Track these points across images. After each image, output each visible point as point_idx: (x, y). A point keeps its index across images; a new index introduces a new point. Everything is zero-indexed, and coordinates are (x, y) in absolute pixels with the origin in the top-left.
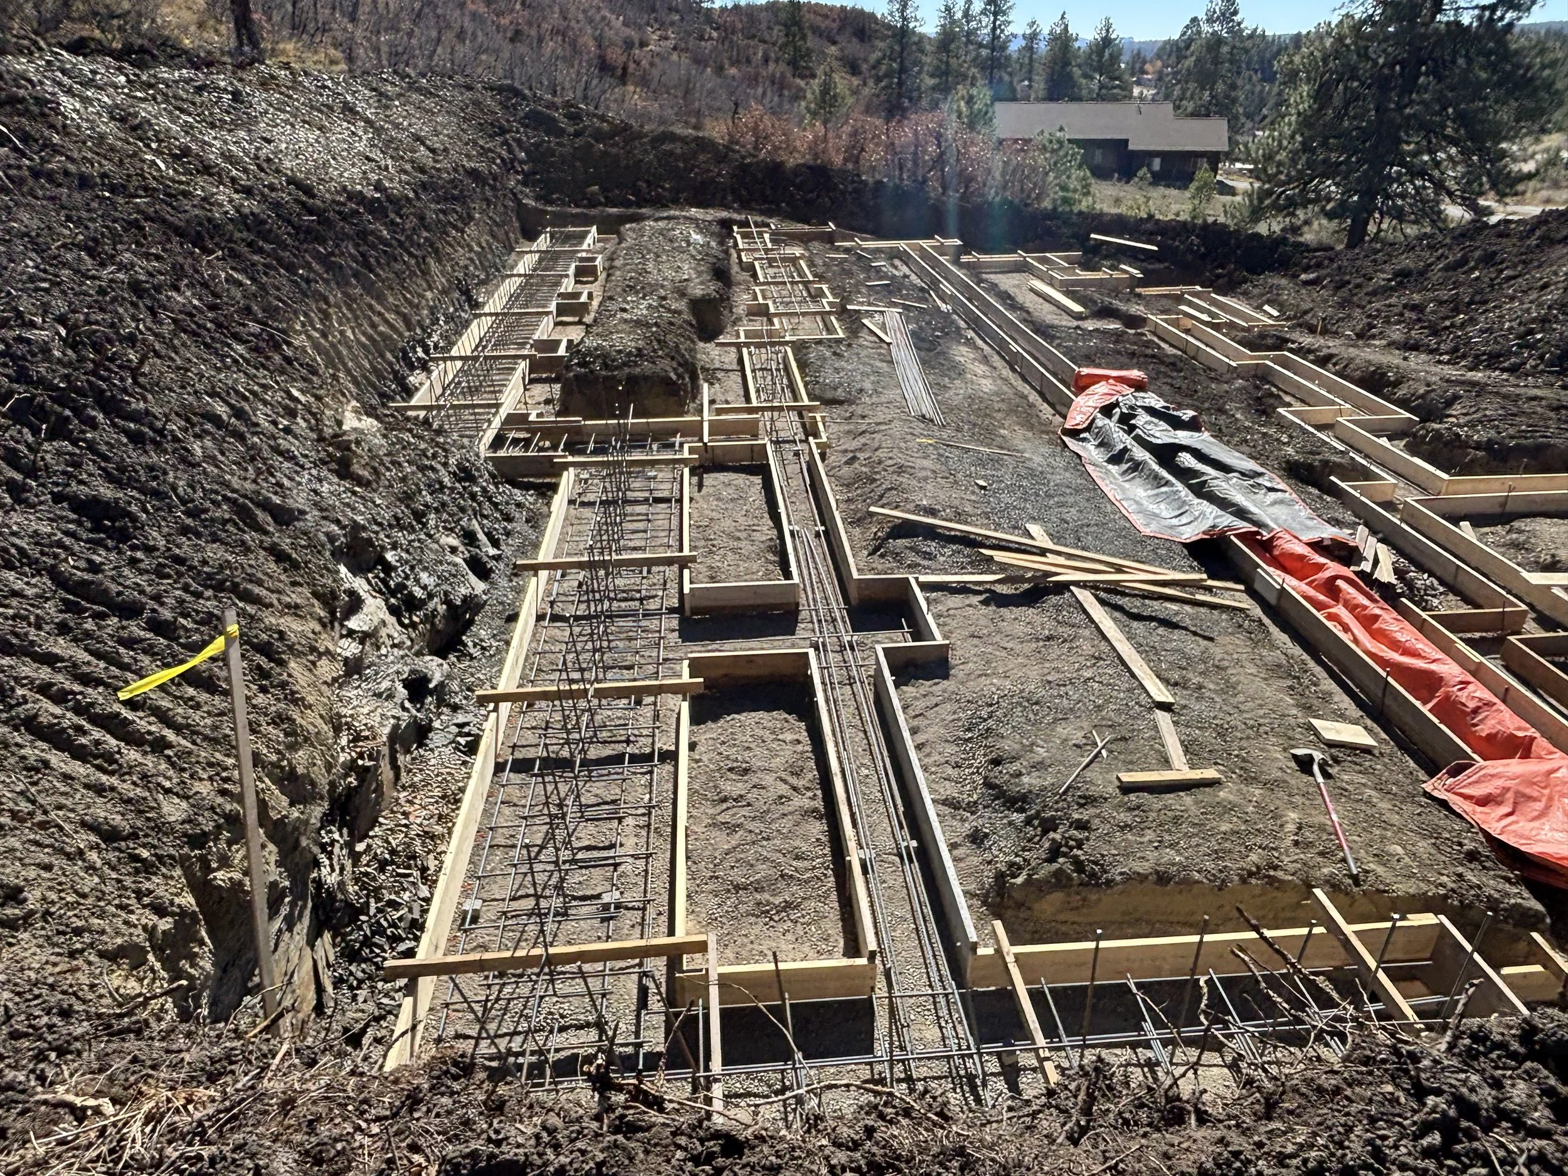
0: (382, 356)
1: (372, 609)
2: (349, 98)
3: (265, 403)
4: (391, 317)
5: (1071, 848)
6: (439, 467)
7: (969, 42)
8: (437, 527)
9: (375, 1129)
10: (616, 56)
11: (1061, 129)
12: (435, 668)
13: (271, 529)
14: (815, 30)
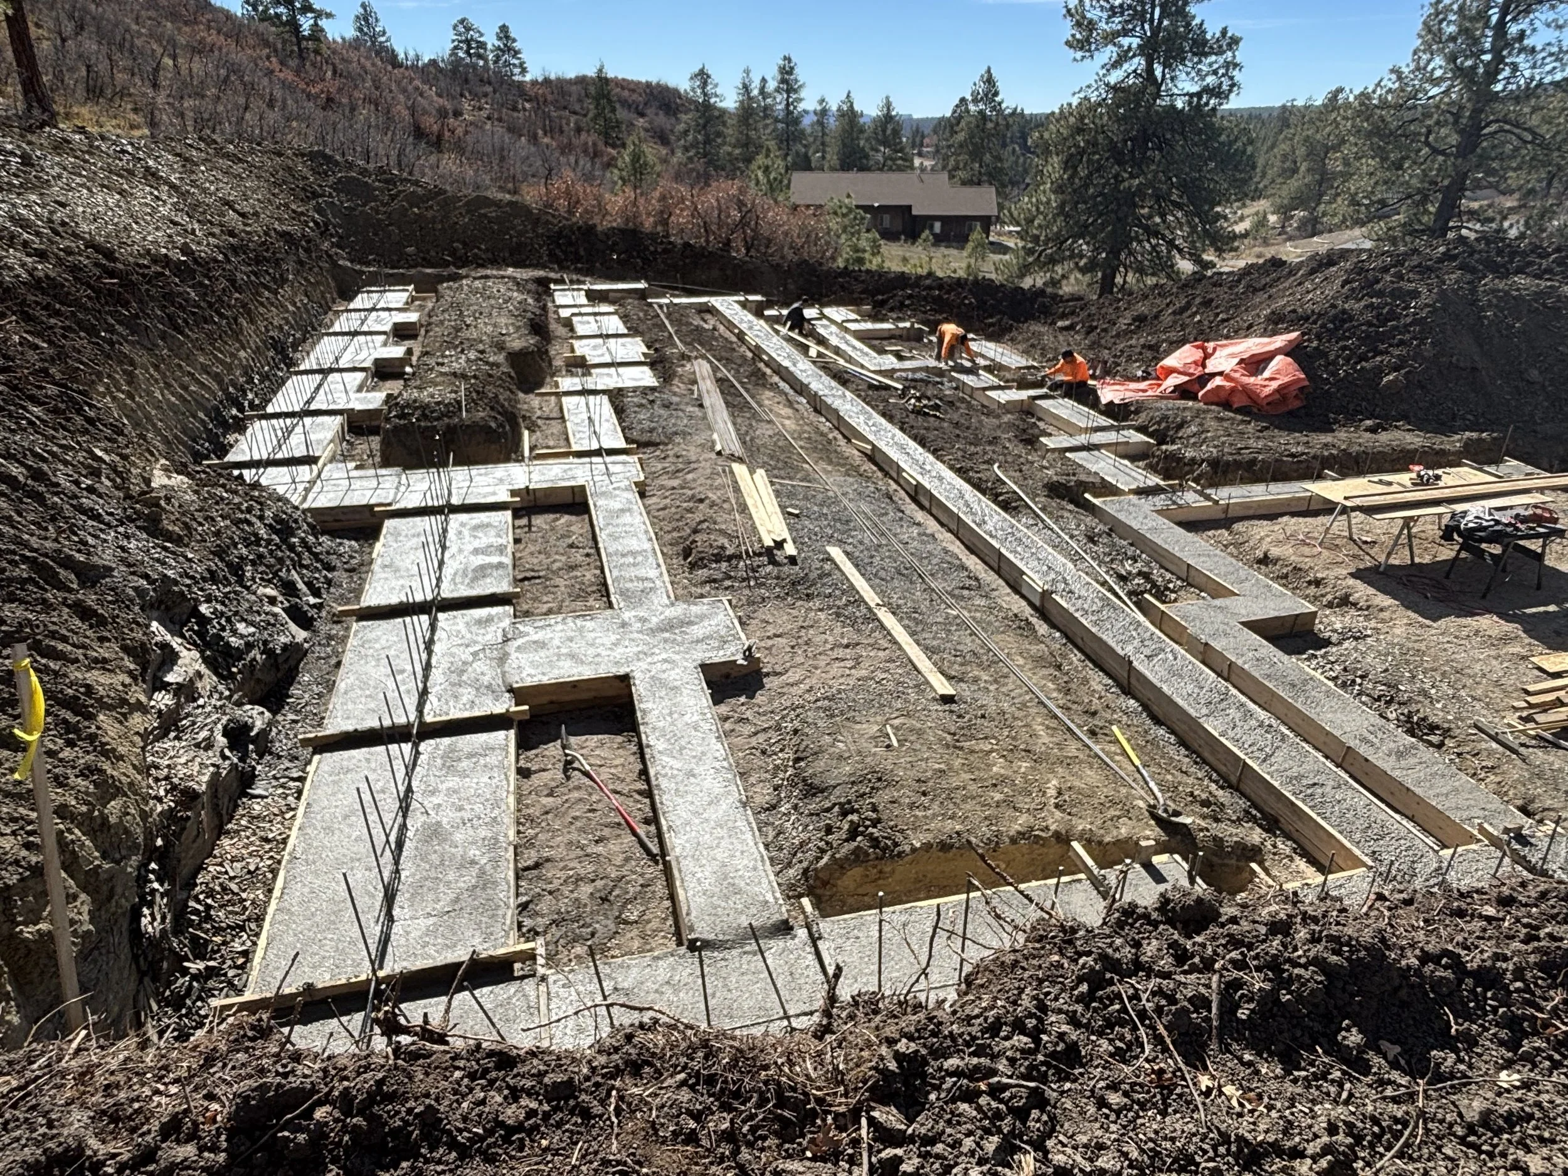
0: (195, 416)
1: (187, 661)
2: (151, 163)
3: (66, 463)
4: (204, 378)
5: (867, 827)
6: (254, 520)
7: (766, 117)
8: (253, 579)
9: (173, 1089)
10: (431, 123)
11: (849, 196)
12: (257, 716)
13: (75, 586)
14: (624, 103)
